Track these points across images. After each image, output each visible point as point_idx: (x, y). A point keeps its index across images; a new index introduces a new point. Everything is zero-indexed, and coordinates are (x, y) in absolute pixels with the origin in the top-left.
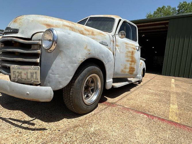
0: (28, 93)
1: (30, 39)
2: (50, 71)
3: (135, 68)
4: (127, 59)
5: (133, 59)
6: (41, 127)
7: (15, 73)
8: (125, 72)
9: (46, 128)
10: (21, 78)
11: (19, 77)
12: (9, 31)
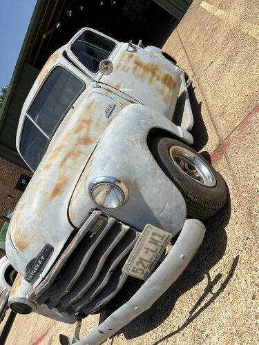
0: (182, 255)
1: (76, 230)
2: (156, 213)
3: (166, 72)
4: (147, 80)
5: (150, 68)
6: (230, 266)
7: (135, 269)
8: (168, 96)
9: (235, 257)
10: (149, 262)
11: (146, 264)
12: (38, 264)
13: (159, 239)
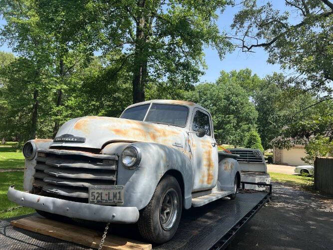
5: (211, 162)
8: (203, 182)
10: (101, 199)
12: (71, 139)
13: (118, 198)
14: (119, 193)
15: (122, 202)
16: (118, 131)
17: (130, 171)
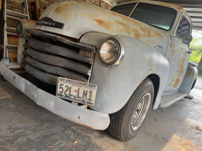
4: (178, 69)
5: (182, 68)
7: (62, 86)
8: (172, 85)
10: (70, 95)
11: (67, 93)
12: (49, 23)
13: (88, 97)
14: (91, 92)
15: (92, 104)
16: (100, 22)
17: (106, 69)
